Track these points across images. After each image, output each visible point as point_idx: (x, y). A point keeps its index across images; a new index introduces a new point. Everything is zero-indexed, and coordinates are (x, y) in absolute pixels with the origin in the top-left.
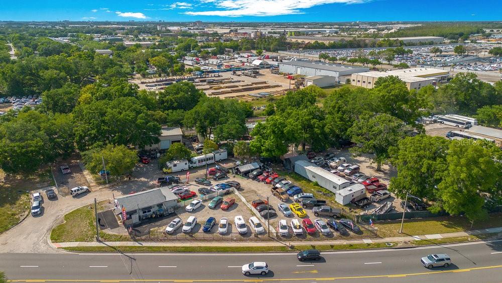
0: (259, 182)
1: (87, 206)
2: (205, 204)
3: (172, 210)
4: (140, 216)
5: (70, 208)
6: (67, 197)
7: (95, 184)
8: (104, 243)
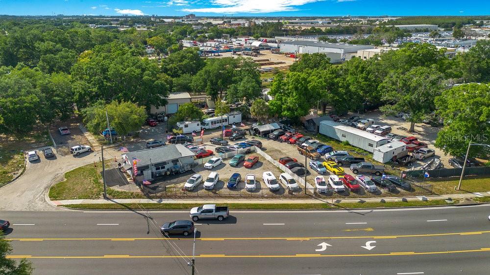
0: (281, 142)
1: (91, 165)
2: (225, 162)
3: (189, 167)
4: (152, 173)
5: (71, 167)
6: (66, 156)
7: (98, 144)
8: (112, 201)
